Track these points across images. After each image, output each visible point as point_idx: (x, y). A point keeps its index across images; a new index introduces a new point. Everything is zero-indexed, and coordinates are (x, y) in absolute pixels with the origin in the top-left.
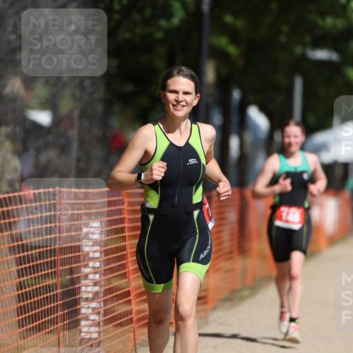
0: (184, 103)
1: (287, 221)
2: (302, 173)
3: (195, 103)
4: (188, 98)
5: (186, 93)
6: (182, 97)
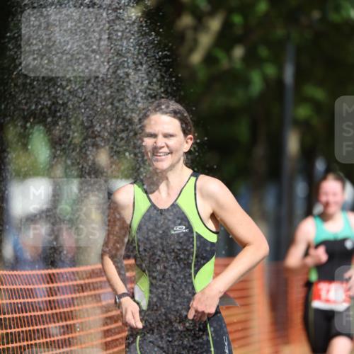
0: (166, 150)
1: (327, 301)
2: (345, 240)
3: (186, 148)
6: (161, 141)
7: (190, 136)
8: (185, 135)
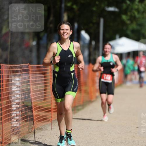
0: (66, 33)
1: (106, 79)
2: (110, 62)
3: (71, 34)
4: (68, 31)
5: (67, 30)
6: (65, 31)
7: (72, 31)
8: (71, 30)
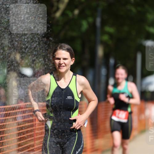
3: (72, 63)
6: (62, 61)
8: (72, 58)
